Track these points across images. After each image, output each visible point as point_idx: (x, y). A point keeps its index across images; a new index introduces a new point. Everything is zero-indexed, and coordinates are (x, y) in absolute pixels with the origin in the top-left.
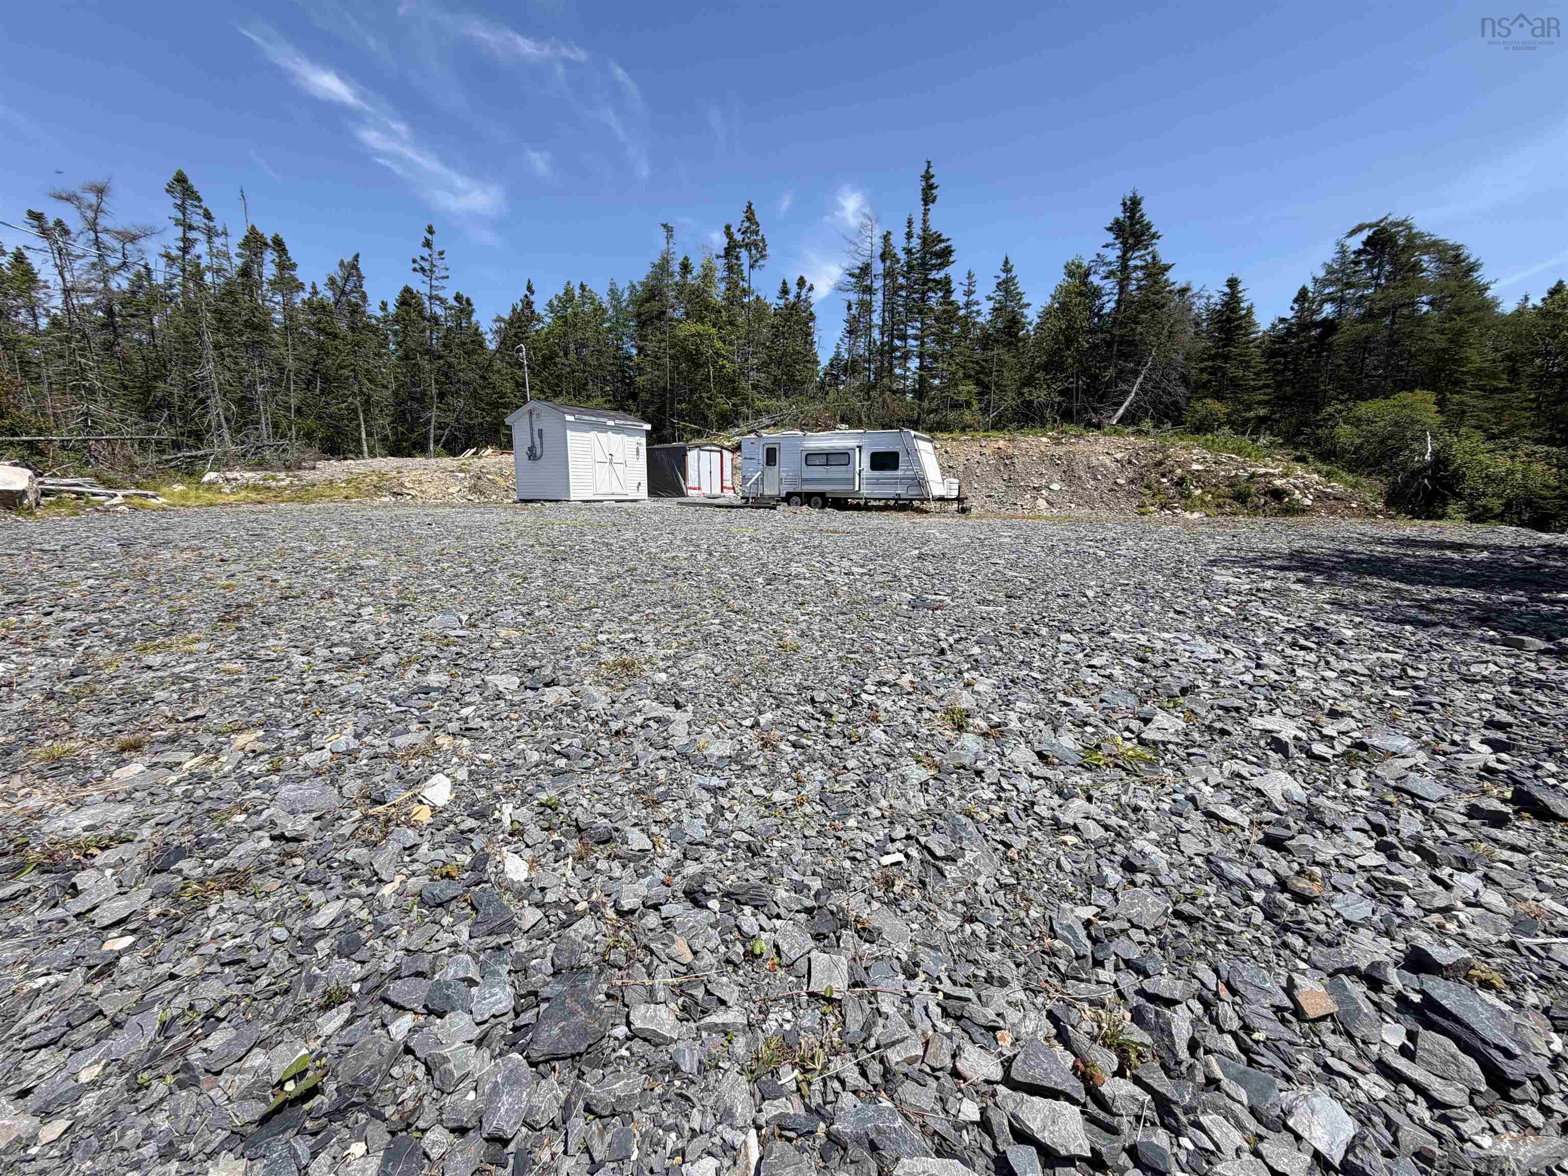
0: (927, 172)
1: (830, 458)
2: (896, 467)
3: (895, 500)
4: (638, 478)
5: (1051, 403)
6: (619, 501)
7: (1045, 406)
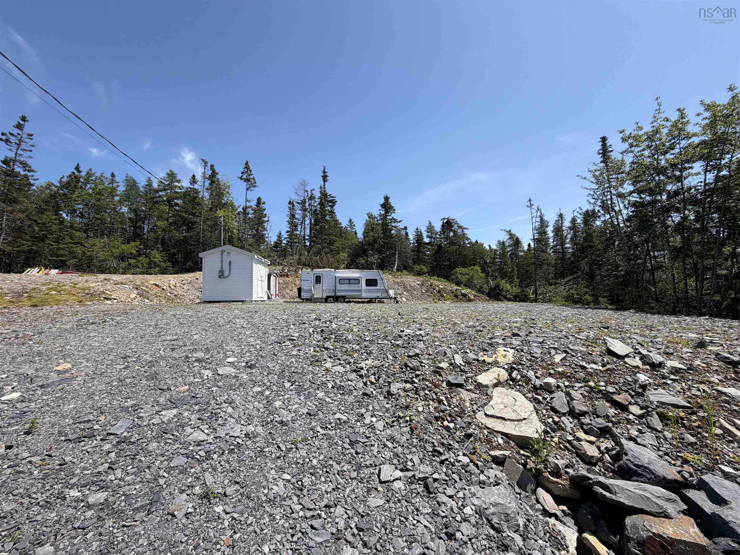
0: (324, 170)
1: (350, 281)
2: (376, 285)
3: (375, 298)
4: (266, 289)
5: (374, 263)
6: (262, 301)
7: (372, 263)
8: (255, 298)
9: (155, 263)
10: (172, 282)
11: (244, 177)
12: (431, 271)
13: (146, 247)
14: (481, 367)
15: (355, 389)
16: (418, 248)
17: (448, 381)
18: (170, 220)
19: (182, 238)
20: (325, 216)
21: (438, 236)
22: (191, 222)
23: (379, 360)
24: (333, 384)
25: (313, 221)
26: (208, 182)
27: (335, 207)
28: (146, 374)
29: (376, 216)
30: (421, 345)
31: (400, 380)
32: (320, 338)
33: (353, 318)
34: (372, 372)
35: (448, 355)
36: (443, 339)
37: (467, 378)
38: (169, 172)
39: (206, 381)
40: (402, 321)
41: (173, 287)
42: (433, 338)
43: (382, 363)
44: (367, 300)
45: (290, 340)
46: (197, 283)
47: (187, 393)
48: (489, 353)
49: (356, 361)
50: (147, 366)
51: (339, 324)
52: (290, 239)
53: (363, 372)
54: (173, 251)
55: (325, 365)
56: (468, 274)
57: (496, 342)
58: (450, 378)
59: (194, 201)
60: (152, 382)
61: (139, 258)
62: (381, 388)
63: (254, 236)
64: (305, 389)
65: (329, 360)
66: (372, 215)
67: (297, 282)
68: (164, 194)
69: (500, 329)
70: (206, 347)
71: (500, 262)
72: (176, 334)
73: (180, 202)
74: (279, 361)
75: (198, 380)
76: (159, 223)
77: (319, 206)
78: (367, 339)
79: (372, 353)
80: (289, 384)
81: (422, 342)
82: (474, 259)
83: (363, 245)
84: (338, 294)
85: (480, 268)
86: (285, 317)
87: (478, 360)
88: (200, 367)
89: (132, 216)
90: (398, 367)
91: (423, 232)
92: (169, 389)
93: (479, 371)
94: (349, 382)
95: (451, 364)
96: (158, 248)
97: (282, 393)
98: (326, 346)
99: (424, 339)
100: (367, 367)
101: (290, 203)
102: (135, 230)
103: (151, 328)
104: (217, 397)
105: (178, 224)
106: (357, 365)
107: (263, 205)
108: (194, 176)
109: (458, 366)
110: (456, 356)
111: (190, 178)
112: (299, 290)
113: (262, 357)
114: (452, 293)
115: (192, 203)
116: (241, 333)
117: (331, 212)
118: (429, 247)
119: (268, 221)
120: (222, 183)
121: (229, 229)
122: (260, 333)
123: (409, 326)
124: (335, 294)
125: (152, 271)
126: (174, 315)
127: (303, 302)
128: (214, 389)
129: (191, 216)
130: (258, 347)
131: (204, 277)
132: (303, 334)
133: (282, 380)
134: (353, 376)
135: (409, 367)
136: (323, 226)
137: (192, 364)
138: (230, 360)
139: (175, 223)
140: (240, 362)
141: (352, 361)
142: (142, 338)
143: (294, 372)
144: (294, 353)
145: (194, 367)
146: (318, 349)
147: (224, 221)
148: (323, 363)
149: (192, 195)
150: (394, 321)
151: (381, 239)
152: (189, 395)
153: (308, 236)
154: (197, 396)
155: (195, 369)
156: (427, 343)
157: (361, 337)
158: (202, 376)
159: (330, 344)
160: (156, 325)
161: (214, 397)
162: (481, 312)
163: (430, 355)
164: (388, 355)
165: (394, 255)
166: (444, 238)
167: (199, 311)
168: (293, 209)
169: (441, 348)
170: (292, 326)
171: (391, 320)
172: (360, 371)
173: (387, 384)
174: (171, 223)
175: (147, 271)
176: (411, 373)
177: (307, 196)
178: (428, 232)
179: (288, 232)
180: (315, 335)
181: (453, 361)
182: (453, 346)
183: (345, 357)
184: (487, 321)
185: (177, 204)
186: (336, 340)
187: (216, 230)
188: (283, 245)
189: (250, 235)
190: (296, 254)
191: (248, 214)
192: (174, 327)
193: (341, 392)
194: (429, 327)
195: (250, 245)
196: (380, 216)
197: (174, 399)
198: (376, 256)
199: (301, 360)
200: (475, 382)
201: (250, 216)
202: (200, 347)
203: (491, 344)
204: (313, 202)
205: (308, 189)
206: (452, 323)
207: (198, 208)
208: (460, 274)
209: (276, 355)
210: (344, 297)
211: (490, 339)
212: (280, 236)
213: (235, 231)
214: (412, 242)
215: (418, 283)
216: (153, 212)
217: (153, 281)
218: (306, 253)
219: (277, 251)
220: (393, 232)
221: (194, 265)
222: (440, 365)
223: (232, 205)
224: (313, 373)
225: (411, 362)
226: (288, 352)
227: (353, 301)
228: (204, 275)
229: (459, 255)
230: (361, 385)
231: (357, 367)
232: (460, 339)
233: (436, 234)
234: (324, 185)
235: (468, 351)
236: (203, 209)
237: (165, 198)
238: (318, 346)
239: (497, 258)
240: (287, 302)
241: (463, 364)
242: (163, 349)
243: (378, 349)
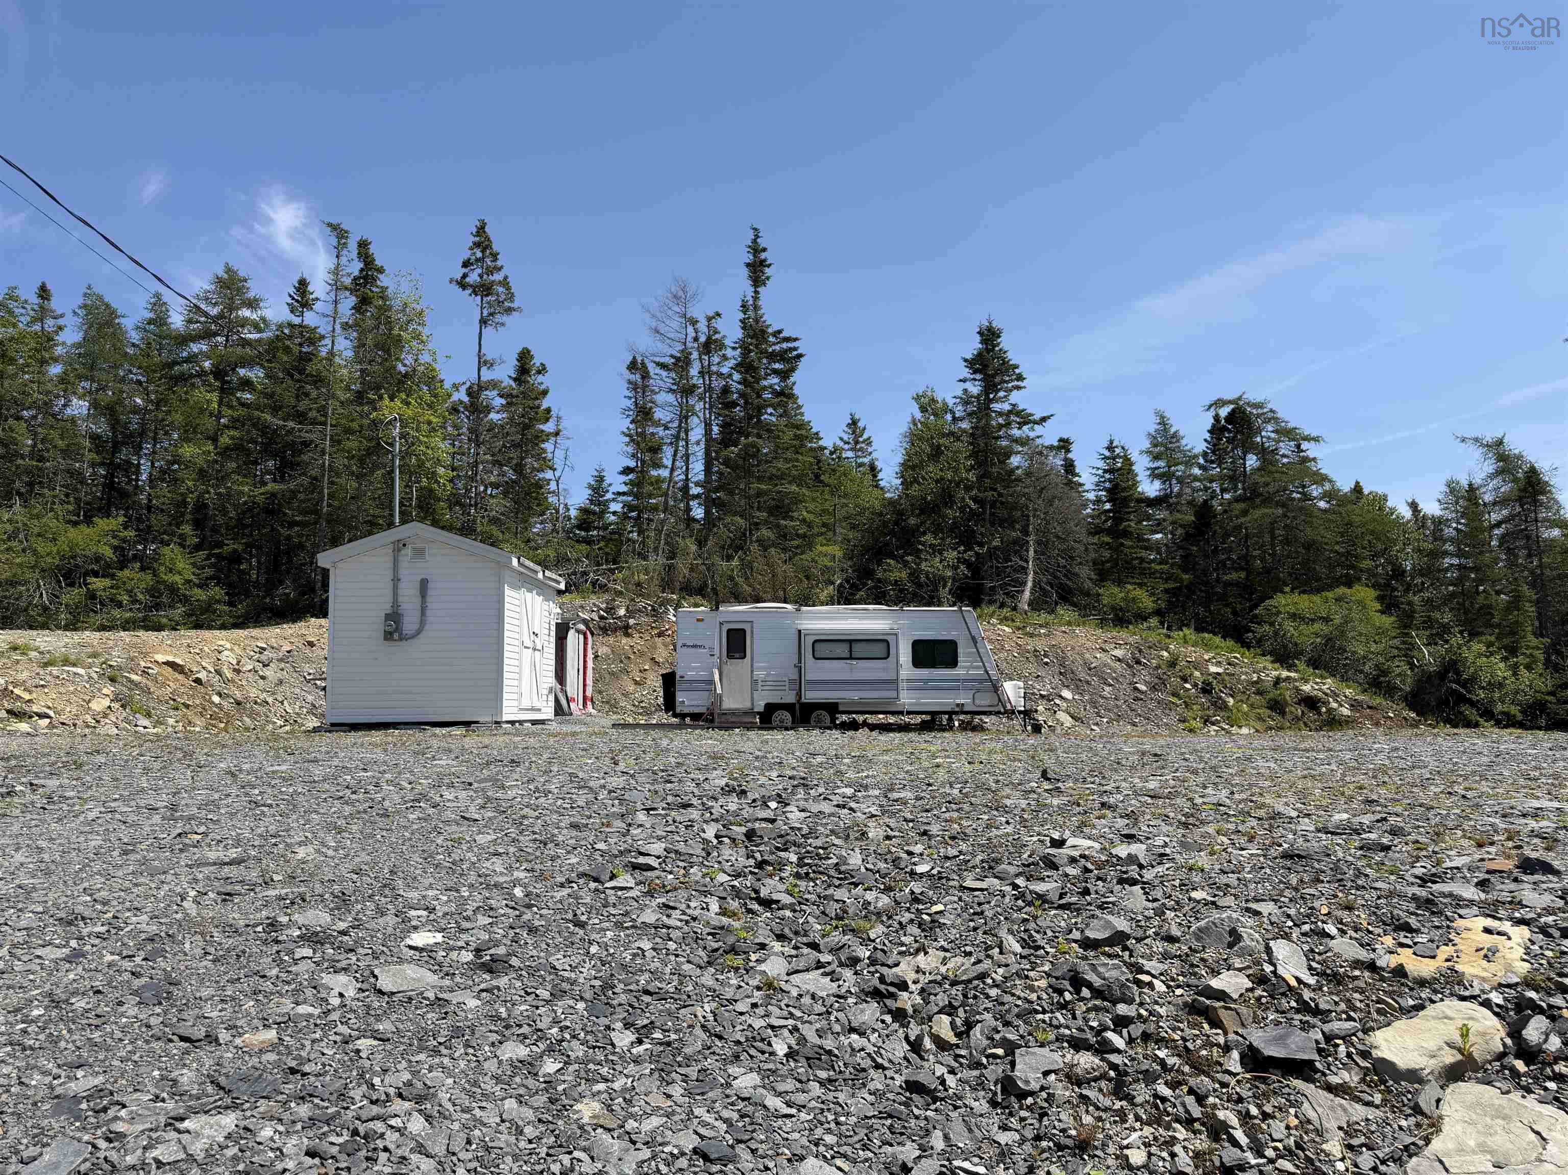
0: (755, 241)
2: (953, 663)
3: (951, 713)
4: (549, 679)
5: (944, 579)
6: (534, 722)
7: (936, 582)
8: (509, 712)
9: (173, 589)
10: (229, 657)
11: (474, 278)
12: (1171, 605)
13: (145, 535)
14: (1390, 994)
15: (878, 1066)
16: (1118, 520)
17: (1251, 1046)
18: (225, 440)
19: (260, 499)
20: (760, 409)
21: (1197, 471)
22: (293, 445)
23: (970, 954)
24: (793, 1042)
25: (716, 429)
26: (348, 302)
27: (795, 377)
28: (137, 983)
29: (951, 402)
30: (1135, 899)
31: (1052, 1037)
32: (741, 861)
33: (866, 788)
34: (942, 999)
35: (1247, 942)
36: (1224, 879)
37: (1329, 1038)
38: (221, 273)
39: (335, 1016)
40: (1056, 802)
41: (229, 674)
42: (1182, 874)
43: (980, 968)
44: (918, 719)
45: (635, 867)
46: (309, 661)
47: (272, 1057)
48: (1422, 939)
49: (879, 955)
50: (142, 954)
51: (815, 808)
52: (637, 496)
53: (907, 1000)
54: (231, 546)
55: (762, 967)
56: (1326, 620)
57: (1451, 895)
58: (1257, 1037)
59: (301, 372)
60: (158, 1010)
61: (120, 574)
62: (978, 1065)
63: (507, 488)
64: (687, 1058)
65: (777, 946)
66: (933, 401)
67: (662, 654)
68: (204, 348)
69: (1465, 843)
70: (336, 888)
71: (1460, 567)
72: (238, 843)
73: (255, 374)
74: (594, 949)
75: (310, 1010)
76: (188, 451)
77: (737, 376)
78: (921, 869)
79: (942, 926)
80: (629, 1037)
81: (1137, 889)
82: (1349, 558)
83: (901, 513)
84: (811, 696)
85: (1372, 593)
86: (617, 781)
87: (1372, 967)
88: (317, 964)
89: (101, 428)
90: (1043, 983)
91: (1134, 456)
92: (211, 1039)
93: (1379, 1011)
94: (854, 1037)
95: (1261, 980)
96: (182, 537)
97: (604, 1071)
98: (764, 893)
99: (1148, 875)
100: (924, 979)
101: (633, 366)
102: (110, 476)
103: (157, 819)
104: (375, 1074)
105: (248, 453)
106: (885, 970)
107: (540, 378)
108: (303, 285)
109: (1291, 988)
110: (1281, 948)
111: (292, 291)
112: (669, 681)
113: (532, 930)
114: (1259, 693)
115: (297, 376)
116: (459, 841)
117: (781, 394)
118: (1161, 514)
119: (557, 434)
120: (397, 304)
121: (421, 464)
122: (525, 840)
123: (1083, 824)
124: (799, 695)
125: (162, 616)
126: (233, 775)
127: (680, 726)
128: (364, 1044)
129: (291, 424)
130: (518, 892)
131: (332, 639)
132: (681, 847)
133: (603, 1021)
134: (869, 1013)
135: (1089, 985)
136: (754, 445)
137: (291, 953)
138: (421, 939)
139: (237, 448)
140: (453, 949)
141: (864, 953)
142: (126, 852)
143: (647, 992)
144: (649, 917)
145: (296, 962)
146: (734, 905)
147: (403, 436)
148: (753, 957)
149: (296, 349)
150: (1023, 803)
151: (968, 489)
152: (277, 1064)
153: (697, 484)
154: (307, 1068)
155: (302, 967)
156: (1158, 893)
157: (896, 861)
158: (323, 995)
159: (782, 887)
160: (173, 808)
161: (361, 1076)
162: (1383, 770)
163: (1171, 939)
164: (1003, 933)
165: (1019, 546)
166: (1221, 478)
167: (315, 761)
168: (645, 388)
169: (1216, 915)
170: (641, 817)
171: (1015, 800)
172: (892, 996)
173: (1000, 1052)
174: (227, 448)
175: (145, 619)
176: (1096, 1009)
177: (696, 339)
178: (1156, 458)
179: (627, 471)
180: (727, 852)
181: (1268, 968)
182: (1266, 908)
183: (837, 937)
184: (1411, 806)
185: (247, 384)
186: (803, 871)
187: (376, 467)
188: (612, 518)
189: (495, 486)
190: (656, 549)
191: (488, 409)
192: (232, 815)
193: (823, 1074)
194: (1165, 828)
195: (494, 521)
196: (966, 403)
197: (227, 1075)
198: (951, 555)
199: (672, 945)
200: (1365, 1055)
201: (493, 416)
202: (319, 889)
203: (1428, 904)
204: (716, 359)
205: (699, 312)
206: (1262, 813)
207: (314, 393)
208: (1293, 616)
209: (581, 925)
210: (832, 708)
211: (1424, 881)
212: (598, 487)
213: (441, 471)
214: (1091, 496)
215: (1119, 653)
216: (169, 412)
217: (165, 653)
218: (694, 548)
219: (588, 542)
220: (1015, 461)
221: (303, 594)
222: (1215, 983)
223: (431, 379)
224: (716, 996)
225: (1093, 968)
226: (627, 914)
227: (865, 724)
228: (332, 631)
229: (1287, 542)
230: (900, 1049)
231: (882, 979)
232: (1294, 880)
233: (1190, 461)
234: (756, 298)
235: (1331, 929)
236: (334, 396)
237: (207, 364)
238: (737, 893)
239: (1446, 553)
240: (625, 726)
241: (1312, 981)
242: (193, 893)
243: (965, 909)
